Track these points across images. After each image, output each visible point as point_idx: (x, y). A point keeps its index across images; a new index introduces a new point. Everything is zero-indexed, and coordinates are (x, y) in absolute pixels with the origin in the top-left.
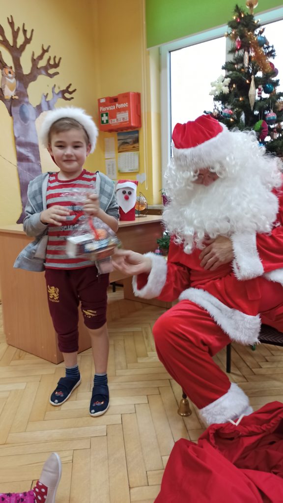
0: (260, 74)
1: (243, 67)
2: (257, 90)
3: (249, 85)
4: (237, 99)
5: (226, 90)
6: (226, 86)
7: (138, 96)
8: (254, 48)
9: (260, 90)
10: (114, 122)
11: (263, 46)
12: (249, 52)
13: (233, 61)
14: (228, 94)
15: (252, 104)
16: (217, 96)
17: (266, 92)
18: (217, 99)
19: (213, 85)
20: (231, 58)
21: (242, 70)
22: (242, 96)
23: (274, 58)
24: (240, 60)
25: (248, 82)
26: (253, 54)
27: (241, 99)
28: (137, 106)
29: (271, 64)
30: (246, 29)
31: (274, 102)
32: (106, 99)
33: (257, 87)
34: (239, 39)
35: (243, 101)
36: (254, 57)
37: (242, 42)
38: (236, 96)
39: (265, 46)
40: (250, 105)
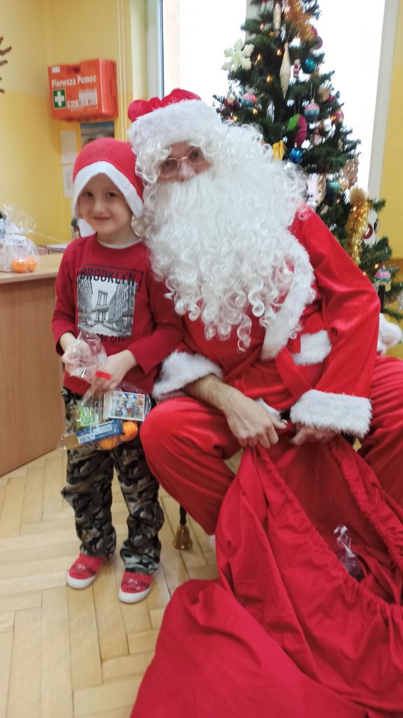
0: (296, 42)
1: (272, 29)
2: (293, 67)
3: (282, 56)
4: (263, 78)
5: (247, 64)
6: (246, 57)
7: (112, 67)
9: (296, 67)
10: (74, 105)
13: (259, 19)
14: (249, 71)
15: (285, 89)
16: (233, 72)
17: (306, 71)
18: (233, 76)
19: (227, 54)
20: (255, 13)
21: (271, 34)
22: (271, 75)
23: (317, 18)
24: (268, 17)
25: (279, 52)
26: (287, 9)
27: (269, 79)
28: (111, 81)
29: (313, 28)
31: (316, 87)
32: (62, 67)
33: (292, 63)
35: (272, 83)
36: (289, 14)
38: (262, 73)
40: (281, 90)
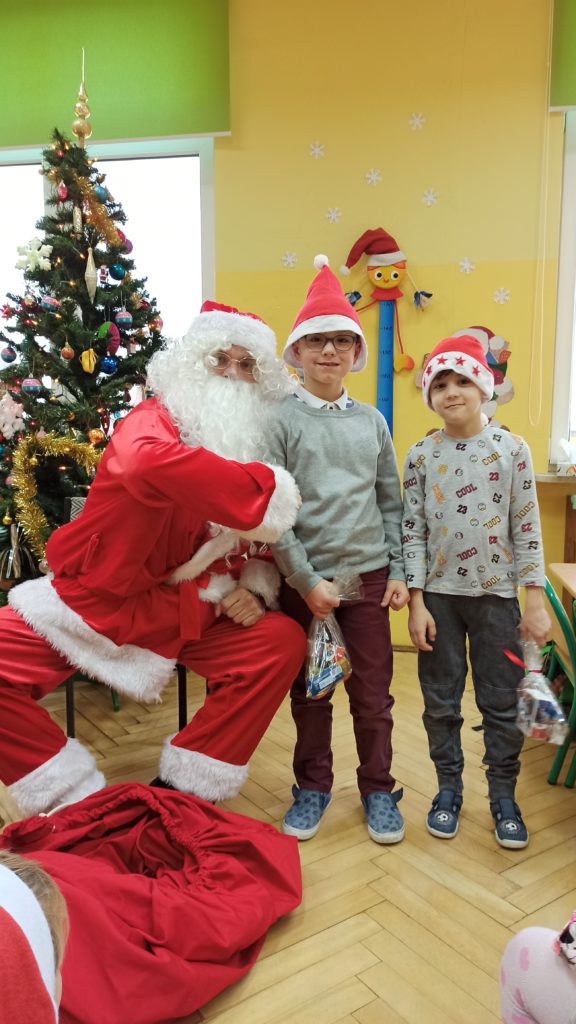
0: (102, 247)
1: (72, 230)
2: (99, 271)
3: (84, 263)
4: (66, 282)
5: (46, 265)
6: (45, 257)
8: (90, 202)
9: (103, 272)
11: (104, 202)
12: (81, 208)
13: (56, 217)
14: (48, 271)
15: (92, 294)
16: (30, 272)
17: (116, 276)
18: (30, 276)
19: (21, 252)
20: (53, 212)
21: (72, 235)
22: (74, 280)
23: (124, 224)
24: (68, 217)
25: (82, 256)
26: (88, 213)
27: (72, 283)
29: (119, 231)
30: (74, 170)
31: (128, 295)
33: (98, 266)
34: (62, 184)
35: (76, 287)
36: (90, 216)
37: (69, 190)
38: (64, 276)
39: (108, 203)
40: (88, 294)
